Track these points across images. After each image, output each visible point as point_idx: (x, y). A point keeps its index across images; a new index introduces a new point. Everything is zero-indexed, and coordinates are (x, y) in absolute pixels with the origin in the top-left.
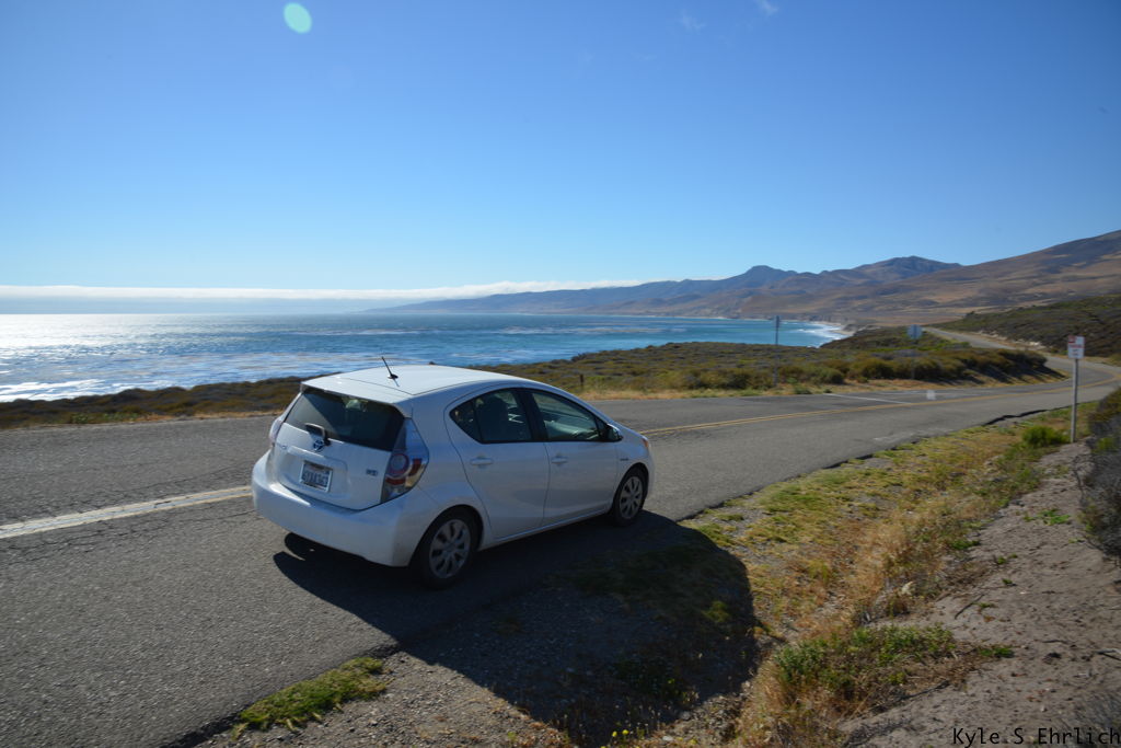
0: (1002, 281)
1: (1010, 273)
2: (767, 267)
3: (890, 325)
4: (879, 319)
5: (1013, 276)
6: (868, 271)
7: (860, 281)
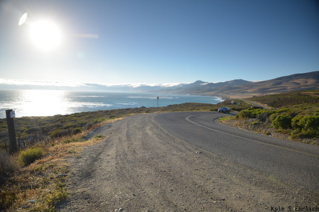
0: (263, 87)
1: (266, 84)
2: (201, 81)
3: (234, 98)
4: (231, 96)
5: (266, 85)
6: (229, 83)
7: (226, 86)
